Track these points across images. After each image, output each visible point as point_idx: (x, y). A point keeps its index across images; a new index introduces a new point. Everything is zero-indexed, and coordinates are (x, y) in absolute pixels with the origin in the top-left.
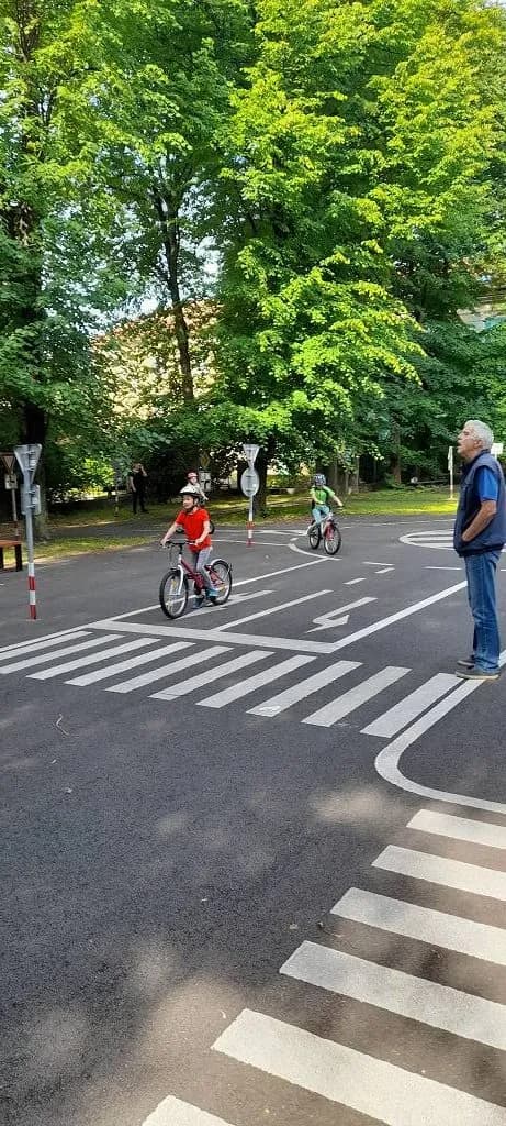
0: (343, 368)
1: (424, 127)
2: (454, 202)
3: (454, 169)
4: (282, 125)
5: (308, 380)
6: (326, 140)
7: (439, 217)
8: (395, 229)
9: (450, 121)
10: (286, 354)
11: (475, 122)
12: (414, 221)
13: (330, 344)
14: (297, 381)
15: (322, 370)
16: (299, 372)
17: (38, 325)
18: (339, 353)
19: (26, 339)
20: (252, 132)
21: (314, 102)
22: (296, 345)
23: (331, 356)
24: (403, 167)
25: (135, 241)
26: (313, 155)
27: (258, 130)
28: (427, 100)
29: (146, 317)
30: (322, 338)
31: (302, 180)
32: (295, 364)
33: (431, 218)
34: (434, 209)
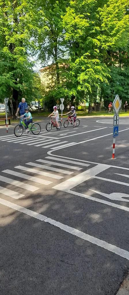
0: (89, 80)
1: (110, 21)
2: (117, 39)
3: (118, 31)
4: (73, 22)
5: (81, 83)
6: (84, 25)
7: (114, 43)
8: (103, 46)
9: (117, 19)
10: (76, 77)
11: (124, 19)
12: (108, 44)
13: (86, 74)
14: (78, 83)
15: (84, 81)
16: (79, 81)
17: (14, 71)
18: (88, 77)
19: (12, 74)
20: (67, 24)
21: (82, 16)
22: (78, 75)
23: (86, 77)
24: (105, 31)
25: (47, 47)
26: (81, 29)
27: (68, 23)
28: (111, 14)
29: (49, 66)
30: (84, 73)
31: (78, 35)
32: (78, 79)
33: (112, 43)
34: (113, 41)
